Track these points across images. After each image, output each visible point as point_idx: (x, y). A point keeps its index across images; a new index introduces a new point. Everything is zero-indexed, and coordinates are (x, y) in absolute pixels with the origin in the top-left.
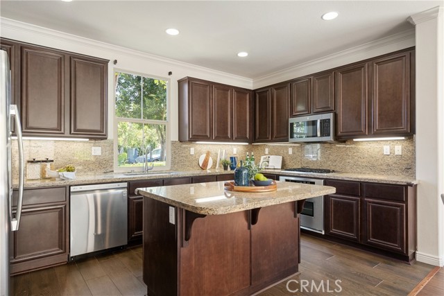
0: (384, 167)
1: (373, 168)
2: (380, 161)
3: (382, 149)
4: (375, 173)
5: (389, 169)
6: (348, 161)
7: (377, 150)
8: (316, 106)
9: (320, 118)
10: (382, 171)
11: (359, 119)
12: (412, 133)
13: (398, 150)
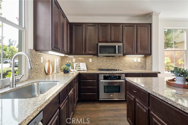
0: (134, 67)
1: (130, 67)
2: (133, 64)
3: (134, 60)
4: (131, 69)
5: (136, 67)
6: (121, 65)
7: (132, 60)
8: (113, 39)
9: (117, 45)
10: (134, 68)
11: (132, 47)
12: (150, 54)
13: (139, 60)
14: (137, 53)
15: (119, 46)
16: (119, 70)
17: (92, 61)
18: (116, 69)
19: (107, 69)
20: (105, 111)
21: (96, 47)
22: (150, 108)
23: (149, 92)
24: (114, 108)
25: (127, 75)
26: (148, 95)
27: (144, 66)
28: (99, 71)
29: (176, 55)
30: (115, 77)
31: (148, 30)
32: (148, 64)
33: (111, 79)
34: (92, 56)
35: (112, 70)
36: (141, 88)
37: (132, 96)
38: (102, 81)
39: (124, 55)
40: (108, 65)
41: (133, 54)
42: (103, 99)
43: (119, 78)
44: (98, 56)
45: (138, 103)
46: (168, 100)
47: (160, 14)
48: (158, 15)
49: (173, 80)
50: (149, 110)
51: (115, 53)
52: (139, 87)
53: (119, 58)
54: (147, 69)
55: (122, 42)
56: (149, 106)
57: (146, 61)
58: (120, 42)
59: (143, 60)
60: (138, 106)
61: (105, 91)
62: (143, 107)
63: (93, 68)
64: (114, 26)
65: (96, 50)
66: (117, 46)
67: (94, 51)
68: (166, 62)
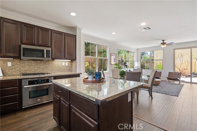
2: (61, 68)
3: (62, 64)
4: (60, 72)
5: (64, 70)
6: (49, 68)
7: (60, 64)
8: (40, 43)
9: (45, 49)
10: (62, 71)
11: (60, 53)
12: (75, 59)
13: (67, 64)
14: (65, 58)
15: (47, 51)
16: (47, 74)
17: (12, 65)
18: (44, 72)
19: (34, 73)
20: (29, 118)
21: (18, 49)
22: (70, 102)
23: (70, 90)
24: (41, 112)
25: (56, 78)
26: (69, 92)
27: (70, 69)
28: (23, 76)
29: (92, 61)
30: (43, 81)
31: (74, 40)
32: (74, 67)
33: (38, 83)
34: (13, 59)
35: (39, 74)
36: (64, 87)
37: (57, 96)
38: (26, 86)
39: (53, 59)
40: (35, 69)
41: (62, 59)
42: (28, 106)
43: (48, 81)
44: (21, 59)
45: (63, 101)
46: (81, 93)
47: (82, 29)
48: (81, 31)
49: (87, 78)
50: (70, 104)
51: (43, 57)
52: (63, 87)
53: (48, 62)
54: (73, 71)
55: (51, 47)
56: (70, 101)
57: (72, 65)
58: (48, 47)
59: (70, 64)
60: (62, 103)
61: (31, 97)
62: (66, 103)
63: (14, 74)
64: (42, 30)
65: (18, 52)
66: (45, 51)
67: (15, 53)
68: (86, 65)
